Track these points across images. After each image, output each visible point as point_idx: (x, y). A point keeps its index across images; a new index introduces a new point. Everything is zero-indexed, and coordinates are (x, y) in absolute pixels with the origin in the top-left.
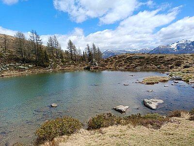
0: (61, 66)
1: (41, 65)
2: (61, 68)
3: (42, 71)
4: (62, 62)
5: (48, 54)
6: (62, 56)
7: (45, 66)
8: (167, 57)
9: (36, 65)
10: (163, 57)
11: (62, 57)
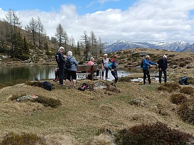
0: (45, 59)
1: (18, 57)
2: (44, 62)
3: (20, 64)
4: (47, 54)
5: (28, 41)
6: (47, 46)
7: (23, 59)
8: (178, 56)
9: (12, 57)
10: (174, 56)
11: (46, 48)
